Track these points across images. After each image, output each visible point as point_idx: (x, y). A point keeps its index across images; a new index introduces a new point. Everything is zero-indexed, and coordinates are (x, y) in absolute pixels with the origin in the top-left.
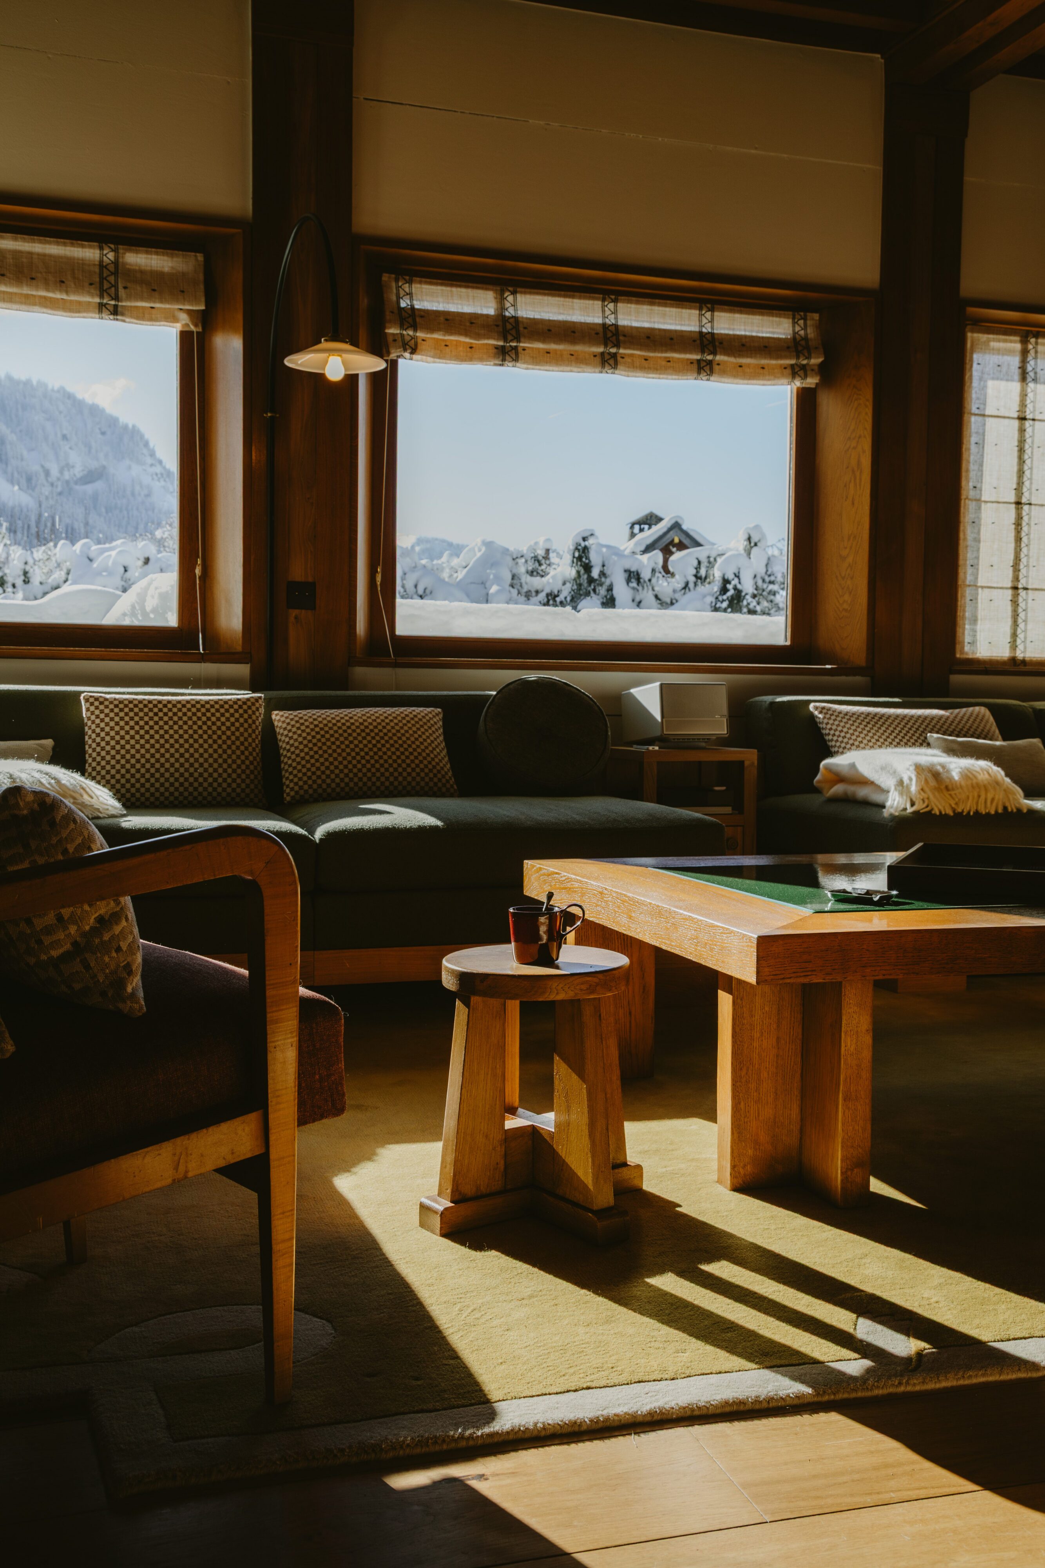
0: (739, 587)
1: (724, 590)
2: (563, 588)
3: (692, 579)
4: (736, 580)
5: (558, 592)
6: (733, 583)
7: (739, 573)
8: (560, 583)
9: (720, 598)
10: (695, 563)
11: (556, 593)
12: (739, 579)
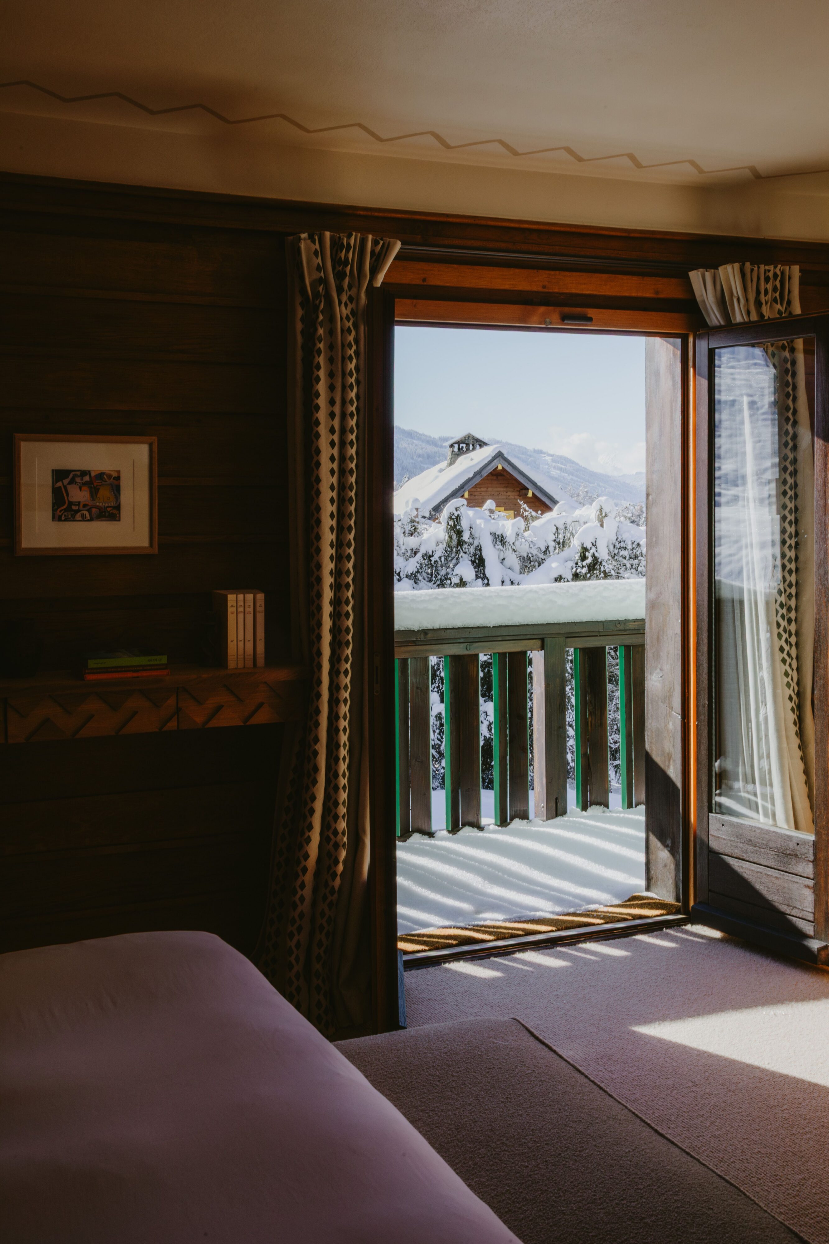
0: (596, 554)
1: (583, 558)
2: (437, 548)
3: (552, 544)
4: (594, 548)
5: (433, 552)
6: (592, 552)
7: (596, 542)
8: (434, 544)
9: (580, 564)
10: (554, 530)
11: (431, 553)
12: (596, 548)
